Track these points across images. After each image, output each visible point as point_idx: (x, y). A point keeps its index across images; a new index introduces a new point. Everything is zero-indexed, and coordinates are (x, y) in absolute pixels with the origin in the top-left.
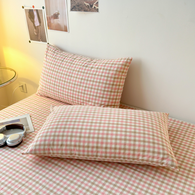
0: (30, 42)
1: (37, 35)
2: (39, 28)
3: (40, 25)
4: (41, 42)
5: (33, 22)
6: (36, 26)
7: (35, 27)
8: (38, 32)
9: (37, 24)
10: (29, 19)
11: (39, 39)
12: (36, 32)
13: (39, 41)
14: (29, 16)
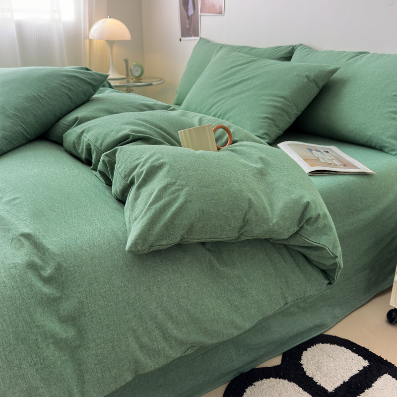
0: (180, 40)
1: (190, 29)
2: (192, 17)
3: (194, 13)
4: (193, 38)
5: (187, 10)
6: (190, 15)
7: (189, 17)
8: (190, 24)
9: (191, 12)
10: (183, 7)
11: (191, 33)
12: (189, 25)
13: (191, 36)
14: (183, 2)
